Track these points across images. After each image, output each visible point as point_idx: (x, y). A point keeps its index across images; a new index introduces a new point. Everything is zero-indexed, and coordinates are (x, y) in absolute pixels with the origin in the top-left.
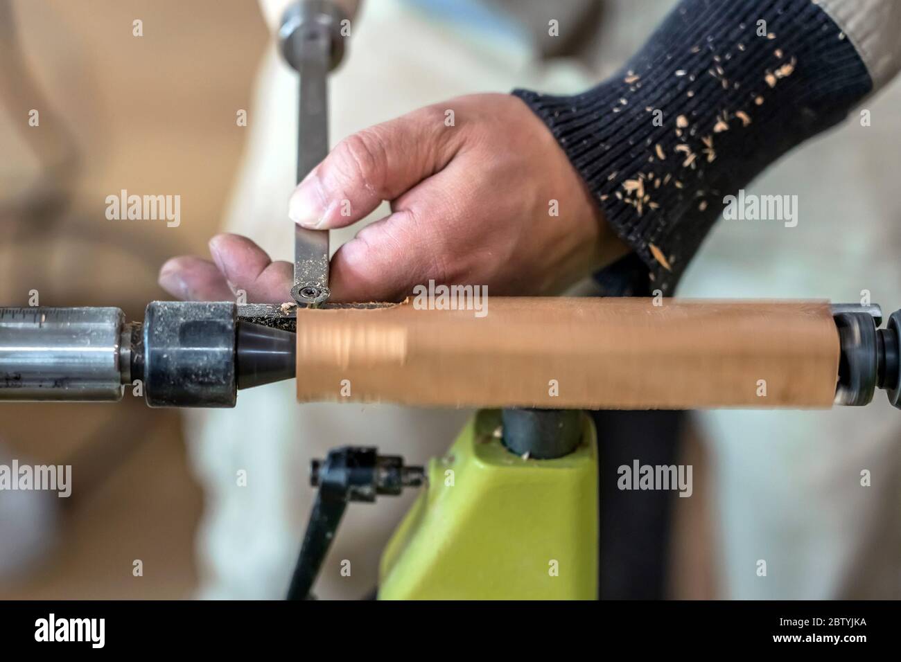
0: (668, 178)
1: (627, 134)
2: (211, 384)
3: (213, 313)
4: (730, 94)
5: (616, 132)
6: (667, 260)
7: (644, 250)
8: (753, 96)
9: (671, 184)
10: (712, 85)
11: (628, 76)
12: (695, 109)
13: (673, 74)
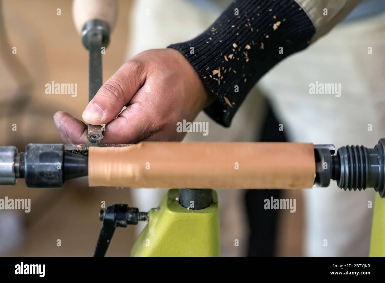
0: (230, 69)
1: (212, 51)
2: (52, 178)
3: (54, 149)
4: (255, 34)
5: (208, 51)
6: (231, 103)
7: (222, 99)
8: (265, 34)
9: (232, 71)
10: (247, 30)
11: (212, 29)
12: (240, 40)
13: (231, 27)
